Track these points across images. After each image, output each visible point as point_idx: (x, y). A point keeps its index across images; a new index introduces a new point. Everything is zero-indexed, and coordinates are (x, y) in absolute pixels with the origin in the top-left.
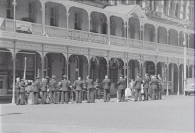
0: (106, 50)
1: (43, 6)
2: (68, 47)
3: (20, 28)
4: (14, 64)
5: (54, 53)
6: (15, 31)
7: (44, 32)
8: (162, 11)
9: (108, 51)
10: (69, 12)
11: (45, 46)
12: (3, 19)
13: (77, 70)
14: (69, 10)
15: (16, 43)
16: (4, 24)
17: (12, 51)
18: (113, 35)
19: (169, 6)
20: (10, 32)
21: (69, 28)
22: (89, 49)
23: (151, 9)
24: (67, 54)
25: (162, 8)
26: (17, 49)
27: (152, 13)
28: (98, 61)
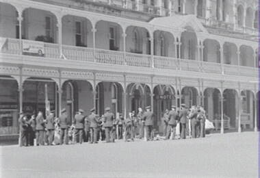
0: (148, 75)
1: (59, 21)
2: (94, 72)
3: (28, 49)
4: (21, 95)
5: (82, 81)
6: (21, 53)
7: (61, 54)
8: (234, 21)
9: (152, 76)
10: (96, 28)
11: (62, 72)
12: (5, 39)
13: (114, 101)
14: (96, 25)
15: (23, 69)
16: (6, 45)
17: (17, 79)
18: (165, 56)
19: (245, 14)
20: (15, 55)
21: (96, 47)
22: (124, 75)
23: (218, 19)
24: (94, 80)
25: (234, 18)
26: (25, 76)
27: (220, 25)
28: (143, 89)
